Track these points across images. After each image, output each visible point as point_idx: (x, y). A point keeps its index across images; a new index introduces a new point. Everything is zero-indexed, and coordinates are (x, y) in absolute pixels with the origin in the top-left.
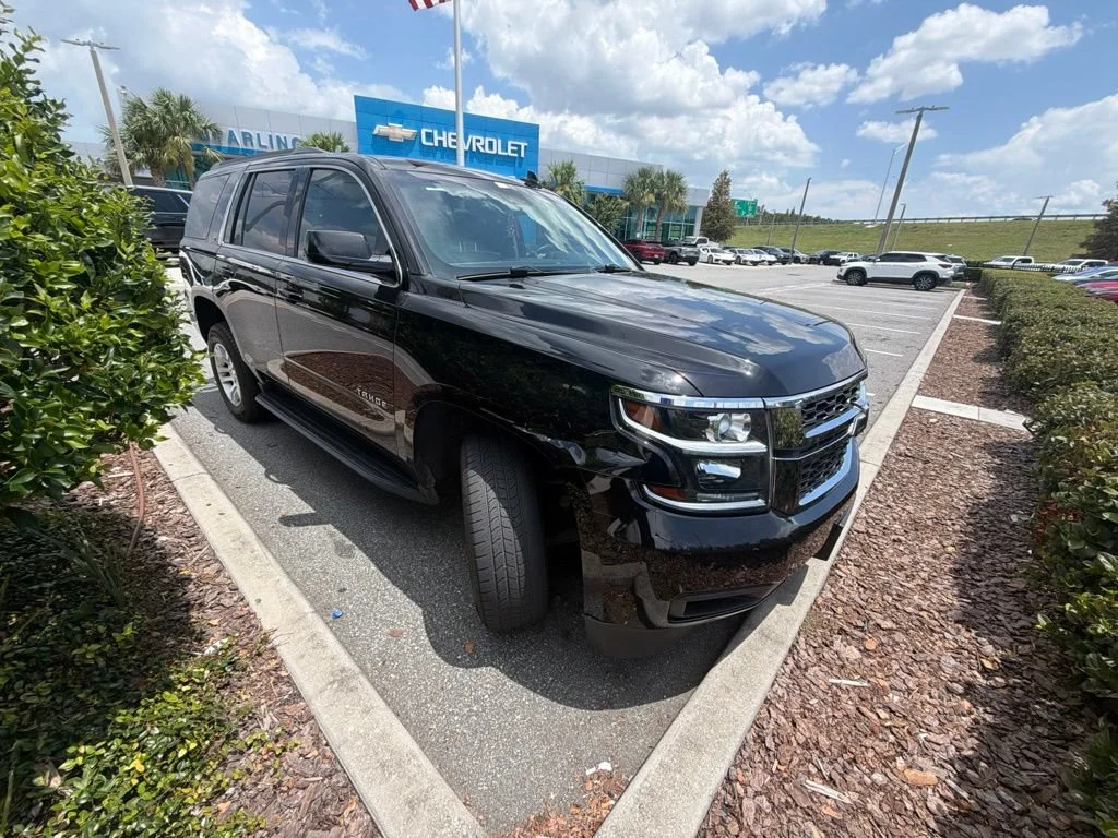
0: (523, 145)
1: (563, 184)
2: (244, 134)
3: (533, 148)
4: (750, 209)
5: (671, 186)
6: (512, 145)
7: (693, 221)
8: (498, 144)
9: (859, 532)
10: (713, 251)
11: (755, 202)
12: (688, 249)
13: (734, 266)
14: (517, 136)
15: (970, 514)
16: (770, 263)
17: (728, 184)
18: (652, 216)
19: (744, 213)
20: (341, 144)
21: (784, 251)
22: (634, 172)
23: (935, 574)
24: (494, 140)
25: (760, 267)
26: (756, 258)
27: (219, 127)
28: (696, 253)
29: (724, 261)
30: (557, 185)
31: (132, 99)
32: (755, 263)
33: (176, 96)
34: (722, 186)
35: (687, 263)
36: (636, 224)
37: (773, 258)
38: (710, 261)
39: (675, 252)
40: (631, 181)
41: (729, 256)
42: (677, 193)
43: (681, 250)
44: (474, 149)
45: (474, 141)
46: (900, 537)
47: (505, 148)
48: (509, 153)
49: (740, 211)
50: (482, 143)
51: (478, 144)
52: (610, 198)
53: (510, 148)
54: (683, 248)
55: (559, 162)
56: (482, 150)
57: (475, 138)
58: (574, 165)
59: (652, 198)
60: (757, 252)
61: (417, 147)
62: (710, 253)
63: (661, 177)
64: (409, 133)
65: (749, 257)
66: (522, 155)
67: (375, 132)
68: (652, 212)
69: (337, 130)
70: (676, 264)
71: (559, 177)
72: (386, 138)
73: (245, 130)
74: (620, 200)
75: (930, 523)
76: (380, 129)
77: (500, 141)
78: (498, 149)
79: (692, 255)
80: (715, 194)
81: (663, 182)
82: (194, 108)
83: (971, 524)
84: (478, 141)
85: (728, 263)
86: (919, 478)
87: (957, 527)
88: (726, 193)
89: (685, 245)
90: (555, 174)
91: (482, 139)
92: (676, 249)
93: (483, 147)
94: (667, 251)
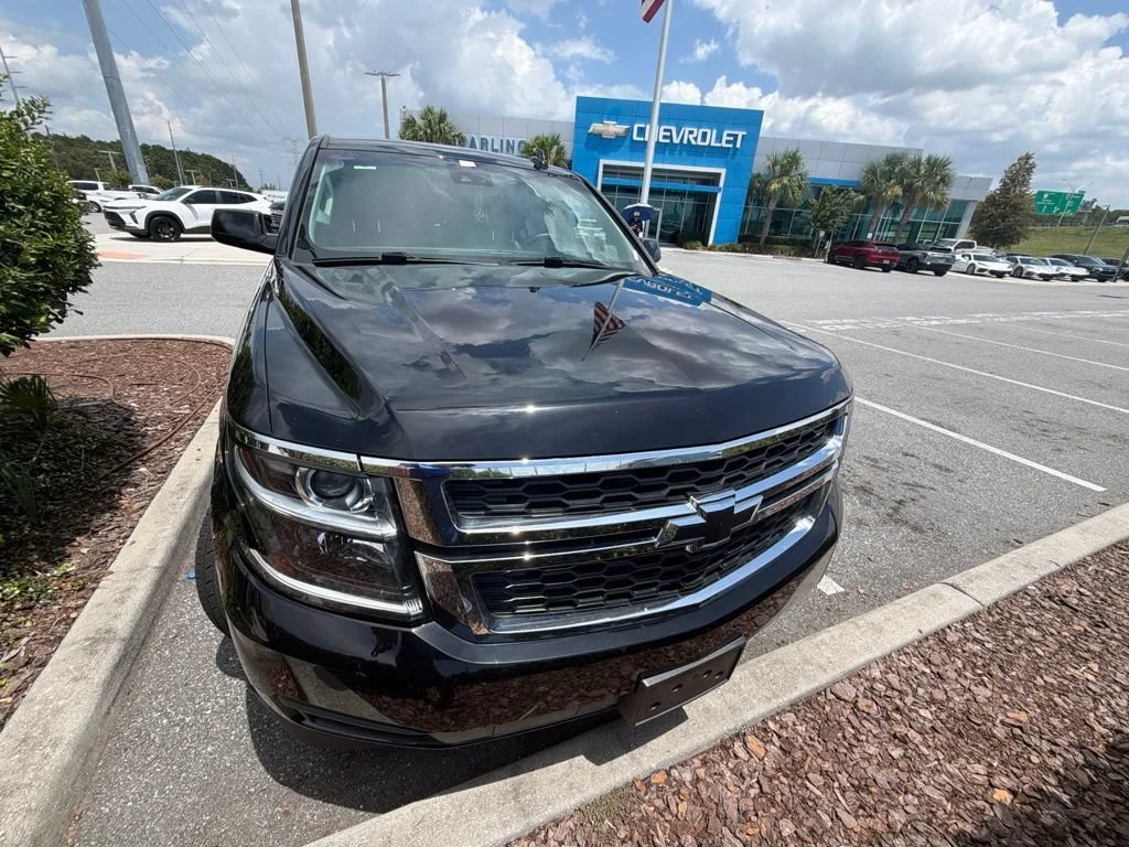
0: (740, 134)
1: (782, 175)
2: (482, 139)
3: (753, 138)
4: (1069, 203)
5: (930, 174)
6: (728, 135)
7: (959, 220)
8: (712, 134)
9: (839, 698)
10: (977, 258)
11: (1081, 194)
12: (937, 254)
13: (1008, 280)
14: (735, 125)
15: (1110, 748)
16: (1075, 278)
17: (1029, 171)
18: (896, 213)
19: (1056, 209)
20: (558, 144)
21: (1109, 262)
22: (881, 158)
23: (921, 827)
24: (709, 131)
25: (1054, 283)
26: (1051, 270)
27: (464, 135)
28: (947, 259)
29: (992, 272)
30: (774, 178)
31: (407, 116)
32: (1046, 278)
33: (437, 110)
34: (1021, 171)
35: (932, 273)
36: (871, 222)
37: (1082, 272)
38: (971, 270)
39: (915, 258)
40: (872, 171)
41: (1002, 265)
42: (938, 184)
43: (925, 255)
44: (685, 142)
45: (687, 133)
46: (912, 734)
47: (719, 139)
48: (724, 144)
49: (1050, 208)
50: (695, 135)
51: (691, 137)
52: (840, 191)
53: (725, 138)
54: (930, 253)
55: (781, 151)
56: (693, 142)
57: (688, 129)
58: (799, 154)
59: (898, 190)
60: (1053, 263)
61: (627, 143)
62: (973, 261)
63: (917, 164)
64: (620, 129)
65: (1037, 269)
66: (738, 145)
67: (590, 131)
68: (895, 207)
69: (557, 131)
70: (915, 272)
71: (778, 168)
72: (599, 135)
73: (483, 136)
74: (853, 194)
75: (1000, 732)
76: (596, 127)
77: (715, 132)
78: (712, 141)
79: (942, 262)
80: (1005, 184)
81: (918, 171)
82: (449, 120)
83: (1095, 768)
84: (691, 132)
85: (1000, 275)
86: (1054, 647)
87: (1056, 762)
88: (1025, 183)
89: (932, 249)
90: (775, 164)
91: (695, 130)
92: (918, 253)
93: (696, 139)
94: (904, 255)
